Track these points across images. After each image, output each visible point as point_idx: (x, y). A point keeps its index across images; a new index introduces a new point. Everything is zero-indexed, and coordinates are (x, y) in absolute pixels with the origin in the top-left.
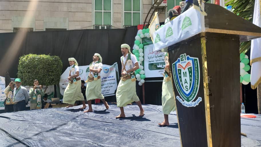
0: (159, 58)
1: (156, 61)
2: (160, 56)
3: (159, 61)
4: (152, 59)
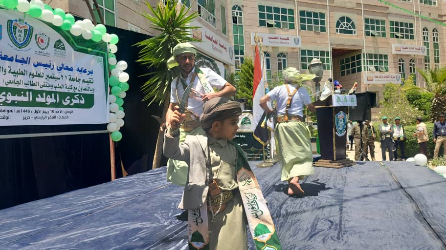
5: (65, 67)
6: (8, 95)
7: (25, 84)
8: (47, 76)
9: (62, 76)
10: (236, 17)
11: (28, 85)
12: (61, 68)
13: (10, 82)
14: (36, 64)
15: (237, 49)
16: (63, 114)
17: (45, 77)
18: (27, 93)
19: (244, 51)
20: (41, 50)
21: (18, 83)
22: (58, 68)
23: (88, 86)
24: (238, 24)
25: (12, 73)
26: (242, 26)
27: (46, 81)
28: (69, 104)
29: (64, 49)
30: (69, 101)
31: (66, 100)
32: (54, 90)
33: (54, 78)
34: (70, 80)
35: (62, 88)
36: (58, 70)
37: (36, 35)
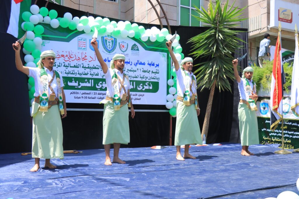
0: (73, 69)
1: (66, 73)
2: (75, 67)
3: (71, 74)
4: (57, 68)
5: (140, 62)
6: (103, 84)
8: (128, 70)
9: (138, 69)
12: (137, 63)
16: (137, 97)
17: (126, 70)
22: (135, 64)
23: (155, 76)
28: (142, 89)
29: (138, 50)
30: (142, 87)
31: (140, 86)
32: (132, 79)
33: (132, 71)
34: (143, 71)
35: (137, 78)
36: (135, 65)
37: (119, 43)
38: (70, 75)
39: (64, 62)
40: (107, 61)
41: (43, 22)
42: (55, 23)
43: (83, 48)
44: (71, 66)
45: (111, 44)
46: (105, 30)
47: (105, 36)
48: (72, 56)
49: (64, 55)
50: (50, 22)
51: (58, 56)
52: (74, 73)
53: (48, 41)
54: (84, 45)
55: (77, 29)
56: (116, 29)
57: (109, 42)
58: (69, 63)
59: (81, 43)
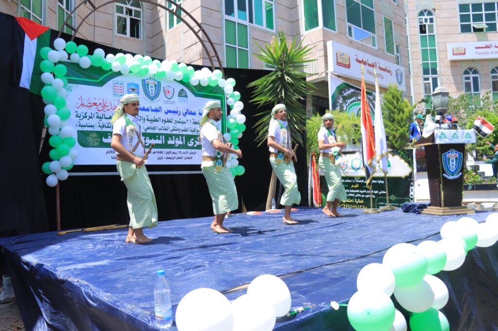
1: (99, 126)
3: (106, 127)
4: (88, 119)
5: (189, 112)
6: (146, 140)
7: (159, 129)
8: (176, 121)
9: (187, 120)
10: (425, 25)
11: (161, 130)
12: (186, 113)
13: (148, 128)
14: (166, 111)
15: (426, 67)
16: (188, 155)
17: (174, 122)
18: (161, 137)
19: (438, 69)
20: (168, 100)
21: (154, 129)
24: (427, 34)
25: (149, 121)
26: (434, 36)
27: (175, 125)
28: (193, 146)
29: (186, 96)
30: (193, 143)
31: (191, 142)
32: (181, 133)
33: (181, 123)
34: (194, 123)
35: (187, 131)
36: (184, 115)
37: (164, 88)
38: (105, 129)
39: (97, 112)
40: (150, 110)
41: (69, 61)
42: (85, 61)
43: (120, 94)
44: (106, 117)
45: (154, 89)
46: (147, 70)
47: (146, 78)
48: (107, 105)
49: (96, 104)
50: (79, 61)
51: (89, 105)
52: (109, 126)
53: (77, 85)
54: (121, 91)
55: (112, 69)
56: (160, 70)
57: (152, 87)
58: (104, 113)
59: (117, 88)
